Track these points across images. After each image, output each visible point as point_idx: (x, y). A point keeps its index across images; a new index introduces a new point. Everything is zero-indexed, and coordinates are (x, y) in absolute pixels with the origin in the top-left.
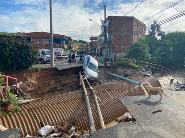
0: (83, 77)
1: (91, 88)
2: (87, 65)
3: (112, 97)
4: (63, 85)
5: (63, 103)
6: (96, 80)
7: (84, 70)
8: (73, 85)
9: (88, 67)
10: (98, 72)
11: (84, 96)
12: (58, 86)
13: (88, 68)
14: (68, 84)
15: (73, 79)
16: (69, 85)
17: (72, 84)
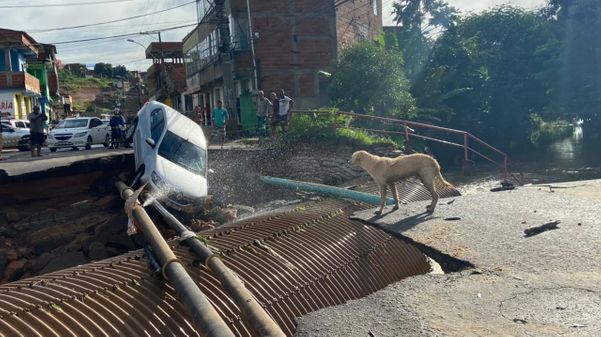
0: (142, 199)
1: (189, 233)
2: (153, 146)
3: (289, 265)
4: (38, 250)
5: (55, 306)
6: (202, 211)
7: (142, 168)
8: (89, 241)
9: (160, 154)
10: (209, 174)
11: (161, 266)
12: (13, 254)
13: (160, 159)
14: (65, 241)
15: (86, 218)
16: (72, 245)
17: (84, 238)
